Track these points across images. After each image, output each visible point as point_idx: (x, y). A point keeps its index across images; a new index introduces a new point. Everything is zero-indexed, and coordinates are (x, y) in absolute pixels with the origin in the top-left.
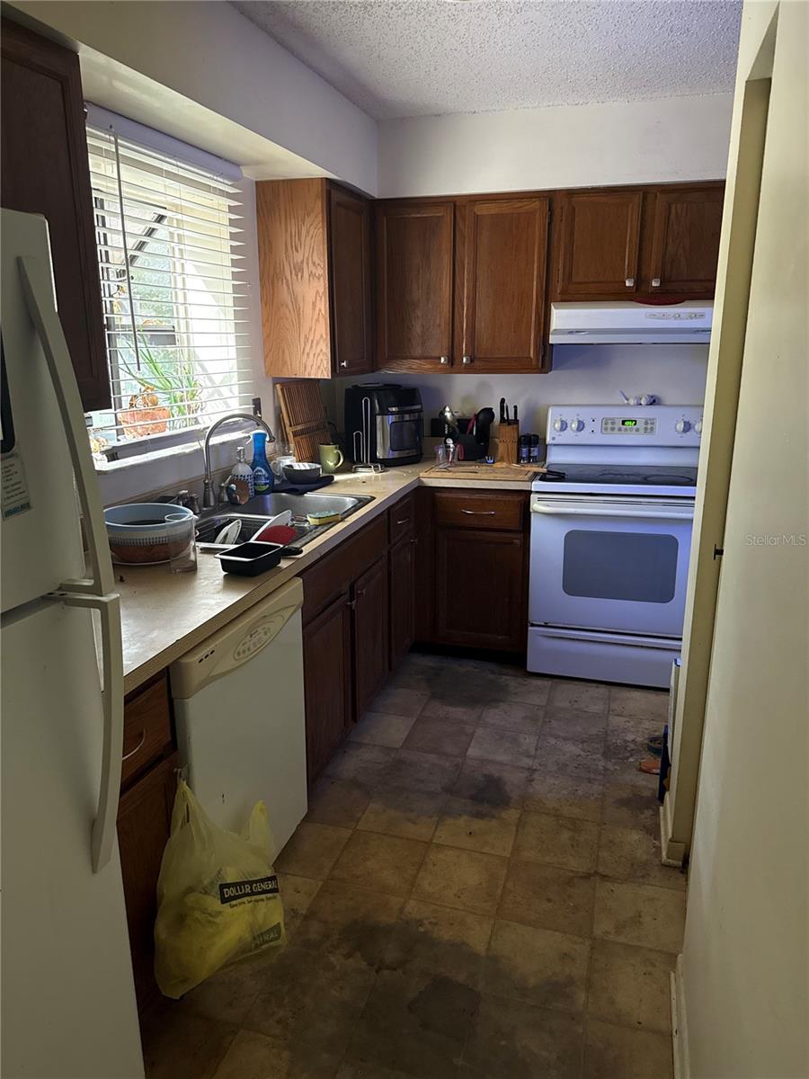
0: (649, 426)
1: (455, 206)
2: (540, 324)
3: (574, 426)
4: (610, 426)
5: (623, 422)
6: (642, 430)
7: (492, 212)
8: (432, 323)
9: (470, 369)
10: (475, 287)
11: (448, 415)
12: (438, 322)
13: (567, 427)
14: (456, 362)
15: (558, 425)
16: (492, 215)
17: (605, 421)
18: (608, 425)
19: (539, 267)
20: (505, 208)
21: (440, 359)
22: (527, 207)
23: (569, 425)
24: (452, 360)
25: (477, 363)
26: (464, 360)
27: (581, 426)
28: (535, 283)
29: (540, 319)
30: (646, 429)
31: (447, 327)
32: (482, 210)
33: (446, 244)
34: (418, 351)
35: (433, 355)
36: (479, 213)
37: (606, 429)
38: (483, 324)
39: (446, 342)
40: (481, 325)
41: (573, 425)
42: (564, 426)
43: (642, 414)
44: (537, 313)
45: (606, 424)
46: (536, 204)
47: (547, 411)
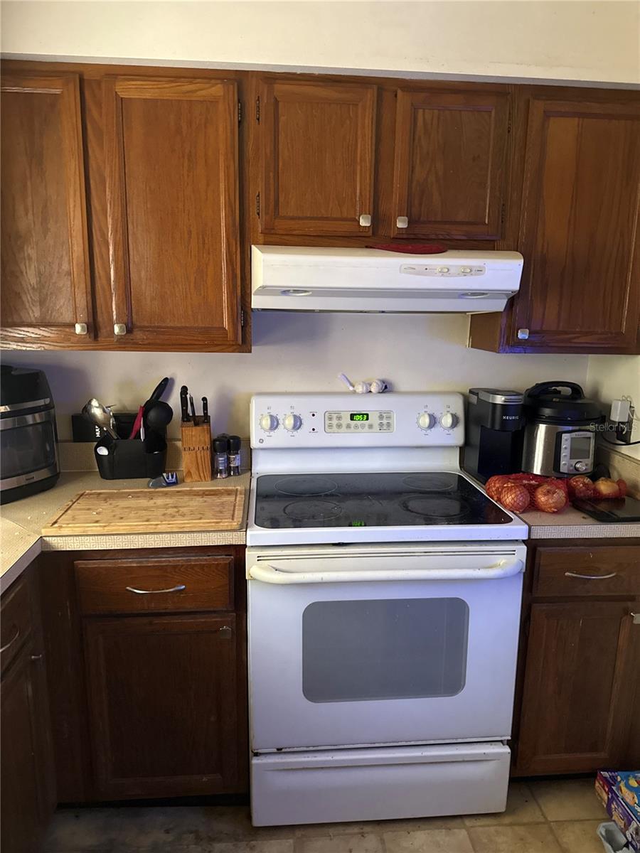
0: (385, 421)
1: (82, 80)
2: (234, 276)
3: (290, 422)
4: (335, 422)
5: (352, 417)
6: (376, 427)
7: (147, 96)
8: (55, 267)
9: (126, 343)
10: (125, 215)
11: (97, 412)
12: (65, 267)
13: (278, 424)
14: (103, 332)
15: (266, 423)
16: (145, 100)
17: (329, 416)
18: (332, 421)
19: (227, 190)
20: (167, 91)
21: (74, 326)
22: (203, 93)
23: (281, 422)
24: (94, 329)
25: (138, 335)
26: (117, 329)
27: (298, 422)
28: (223, 214)
29: (234, 270)
30: (381, 424)
31: (83, 275)
32: (128, 90)
33: (71, 142)
34: (35, 313)
35: (60, 320)
36: (122, 95)
37: (330, 426)
38: (143, 273)
39: (82, 301)
40: (140, 275)
41: (287, 422)
42: (275, 424)
43: (374, 405)
44: (230, 262)
45: (330, 419)
46: (217, 90)
47: (249, 402)
